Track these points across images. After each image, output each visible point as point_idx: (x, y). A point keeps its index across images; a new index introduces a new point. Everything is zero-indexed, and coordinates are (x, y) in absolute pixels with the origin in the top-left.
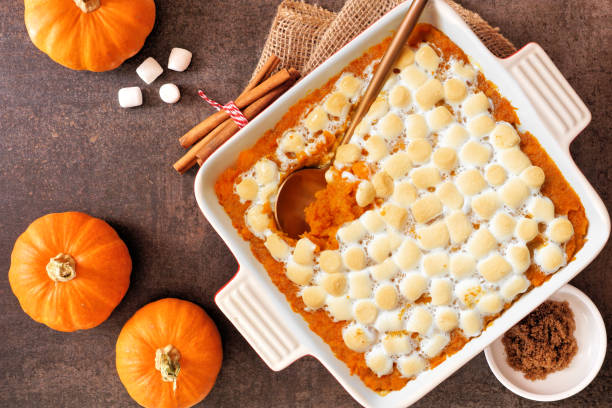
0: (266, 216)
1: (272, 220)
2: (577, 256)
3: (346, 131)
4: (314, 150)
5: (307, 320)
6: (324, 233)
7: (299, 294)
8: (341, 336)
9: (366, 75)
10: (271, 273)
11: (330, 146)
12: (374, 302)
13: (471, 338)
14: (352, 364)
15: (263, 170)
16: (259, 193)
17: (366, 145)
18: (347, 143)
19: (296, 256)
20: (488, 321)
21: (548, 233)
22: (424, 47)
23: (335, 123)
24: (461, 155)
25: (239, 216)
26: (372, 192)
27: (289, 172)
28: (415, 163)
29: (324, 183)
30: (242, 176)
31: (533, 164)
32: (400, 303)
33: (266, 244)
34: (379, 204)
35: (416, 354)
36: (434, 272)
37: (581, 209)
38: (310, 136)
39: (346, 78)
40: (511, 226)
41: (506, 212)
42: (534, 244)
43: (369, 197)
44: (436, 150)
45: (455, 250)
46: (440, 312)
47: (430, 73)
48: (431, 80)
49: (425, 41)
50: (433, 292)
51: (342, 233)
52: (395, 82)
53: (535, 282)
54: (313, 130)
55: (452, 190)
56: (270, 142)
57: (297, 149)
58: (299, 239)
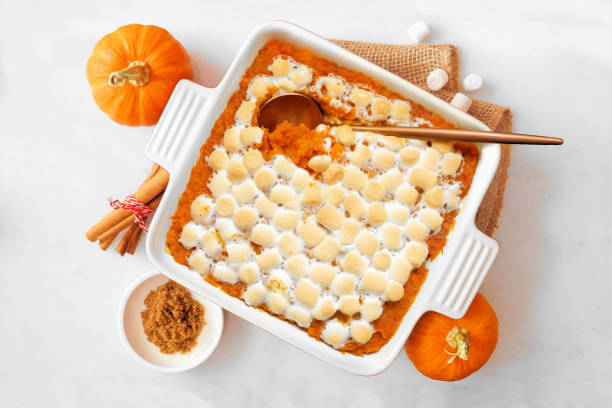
0: (266, 92)
1: (265, 98)
2: (347, 354)
3: (363, 125)
4: (337, 107)
5: (199, 163)
6: (274, 145)
7: (216, 147)
8: (198, 195)
9: (415, 121)
10: (223, 117)
11: (345, 118)
12: (237, 209)
13: (243, 300)
14: (180, 215)
15: (302, 73)
16: (282, 79)
17: (360, 146)
18: (354, 130)
19: (245, 131)
20: (263, 307)
21: (355, 323)
22: (459, 157)
23: (366, 113)
24: (386, 225)
25: (257, 70)
26: (324, 168)
27: (309, 95)
28: (363, 193)
29: (313, 126)
30: (290, 59)
31: (404, 287)
32: (246, 231)
33: (244, 102)
34: (317, 178)
35: (210, 261)
36: (282, 246)
37: (386, 341)
38: (346, 98)
39: (406, 106)
40: (347, 291)
41: (356, 282)
42: (341, 316)
43: (319, 167)
44: (381, 204)
45: (308, 255)
46: (252, 265)
47: (440, 171)
48: (434, 175)
49: (463, 155)
50: (266, 253)
51: (280, 159)
52: (420, 147)
53: (311, 330)
54: (351, 98)
55: (354, 231)
56: (328, 68)
57: (332, 93)
58: (260, 126)
